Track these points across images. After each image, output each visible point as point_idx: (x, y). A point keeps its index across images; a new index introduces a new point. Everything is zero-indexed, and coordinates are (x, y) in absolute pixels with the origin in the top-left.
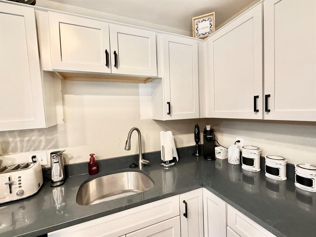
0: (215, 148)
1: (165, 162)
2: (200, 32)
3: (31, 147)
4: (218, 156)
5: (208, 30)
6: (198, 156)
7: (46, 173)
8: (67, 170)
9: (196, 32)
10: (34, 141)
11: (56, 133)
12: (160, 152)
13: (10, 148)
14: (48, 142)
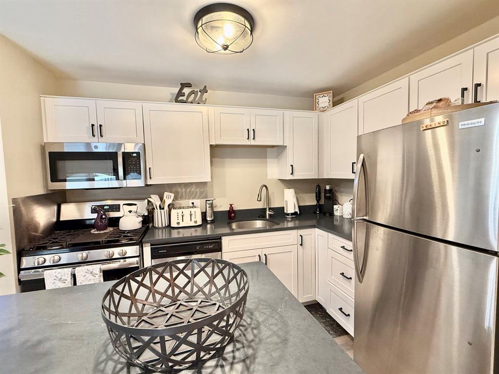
0: (334, 206)
1: (288, 214)
2: (321, 105)
3: (190, 196)
4: (336, 213)
5: (327, 104)
6: (318, 214)
7: (204, 215)
8: (215, 214)
9: (318, 105)
10: (193, 192)
11: (206, 187)
12: (284, 207)
13: (179, 196)
14: (201, 193)
